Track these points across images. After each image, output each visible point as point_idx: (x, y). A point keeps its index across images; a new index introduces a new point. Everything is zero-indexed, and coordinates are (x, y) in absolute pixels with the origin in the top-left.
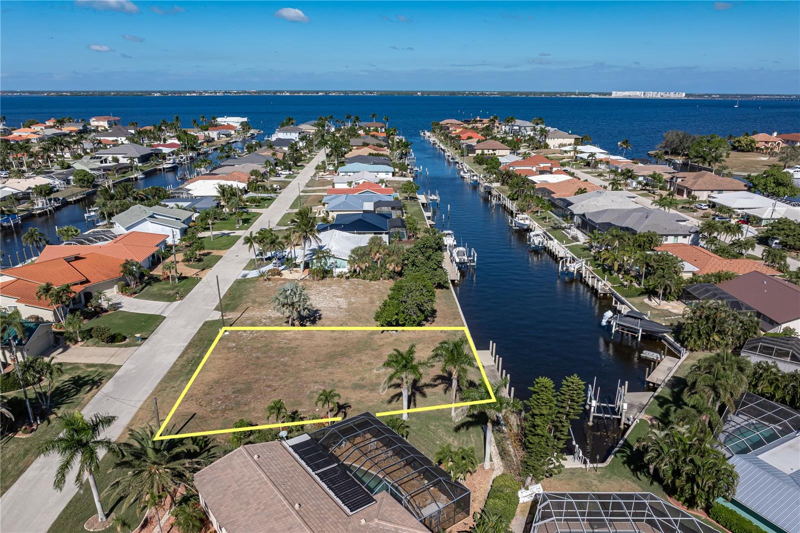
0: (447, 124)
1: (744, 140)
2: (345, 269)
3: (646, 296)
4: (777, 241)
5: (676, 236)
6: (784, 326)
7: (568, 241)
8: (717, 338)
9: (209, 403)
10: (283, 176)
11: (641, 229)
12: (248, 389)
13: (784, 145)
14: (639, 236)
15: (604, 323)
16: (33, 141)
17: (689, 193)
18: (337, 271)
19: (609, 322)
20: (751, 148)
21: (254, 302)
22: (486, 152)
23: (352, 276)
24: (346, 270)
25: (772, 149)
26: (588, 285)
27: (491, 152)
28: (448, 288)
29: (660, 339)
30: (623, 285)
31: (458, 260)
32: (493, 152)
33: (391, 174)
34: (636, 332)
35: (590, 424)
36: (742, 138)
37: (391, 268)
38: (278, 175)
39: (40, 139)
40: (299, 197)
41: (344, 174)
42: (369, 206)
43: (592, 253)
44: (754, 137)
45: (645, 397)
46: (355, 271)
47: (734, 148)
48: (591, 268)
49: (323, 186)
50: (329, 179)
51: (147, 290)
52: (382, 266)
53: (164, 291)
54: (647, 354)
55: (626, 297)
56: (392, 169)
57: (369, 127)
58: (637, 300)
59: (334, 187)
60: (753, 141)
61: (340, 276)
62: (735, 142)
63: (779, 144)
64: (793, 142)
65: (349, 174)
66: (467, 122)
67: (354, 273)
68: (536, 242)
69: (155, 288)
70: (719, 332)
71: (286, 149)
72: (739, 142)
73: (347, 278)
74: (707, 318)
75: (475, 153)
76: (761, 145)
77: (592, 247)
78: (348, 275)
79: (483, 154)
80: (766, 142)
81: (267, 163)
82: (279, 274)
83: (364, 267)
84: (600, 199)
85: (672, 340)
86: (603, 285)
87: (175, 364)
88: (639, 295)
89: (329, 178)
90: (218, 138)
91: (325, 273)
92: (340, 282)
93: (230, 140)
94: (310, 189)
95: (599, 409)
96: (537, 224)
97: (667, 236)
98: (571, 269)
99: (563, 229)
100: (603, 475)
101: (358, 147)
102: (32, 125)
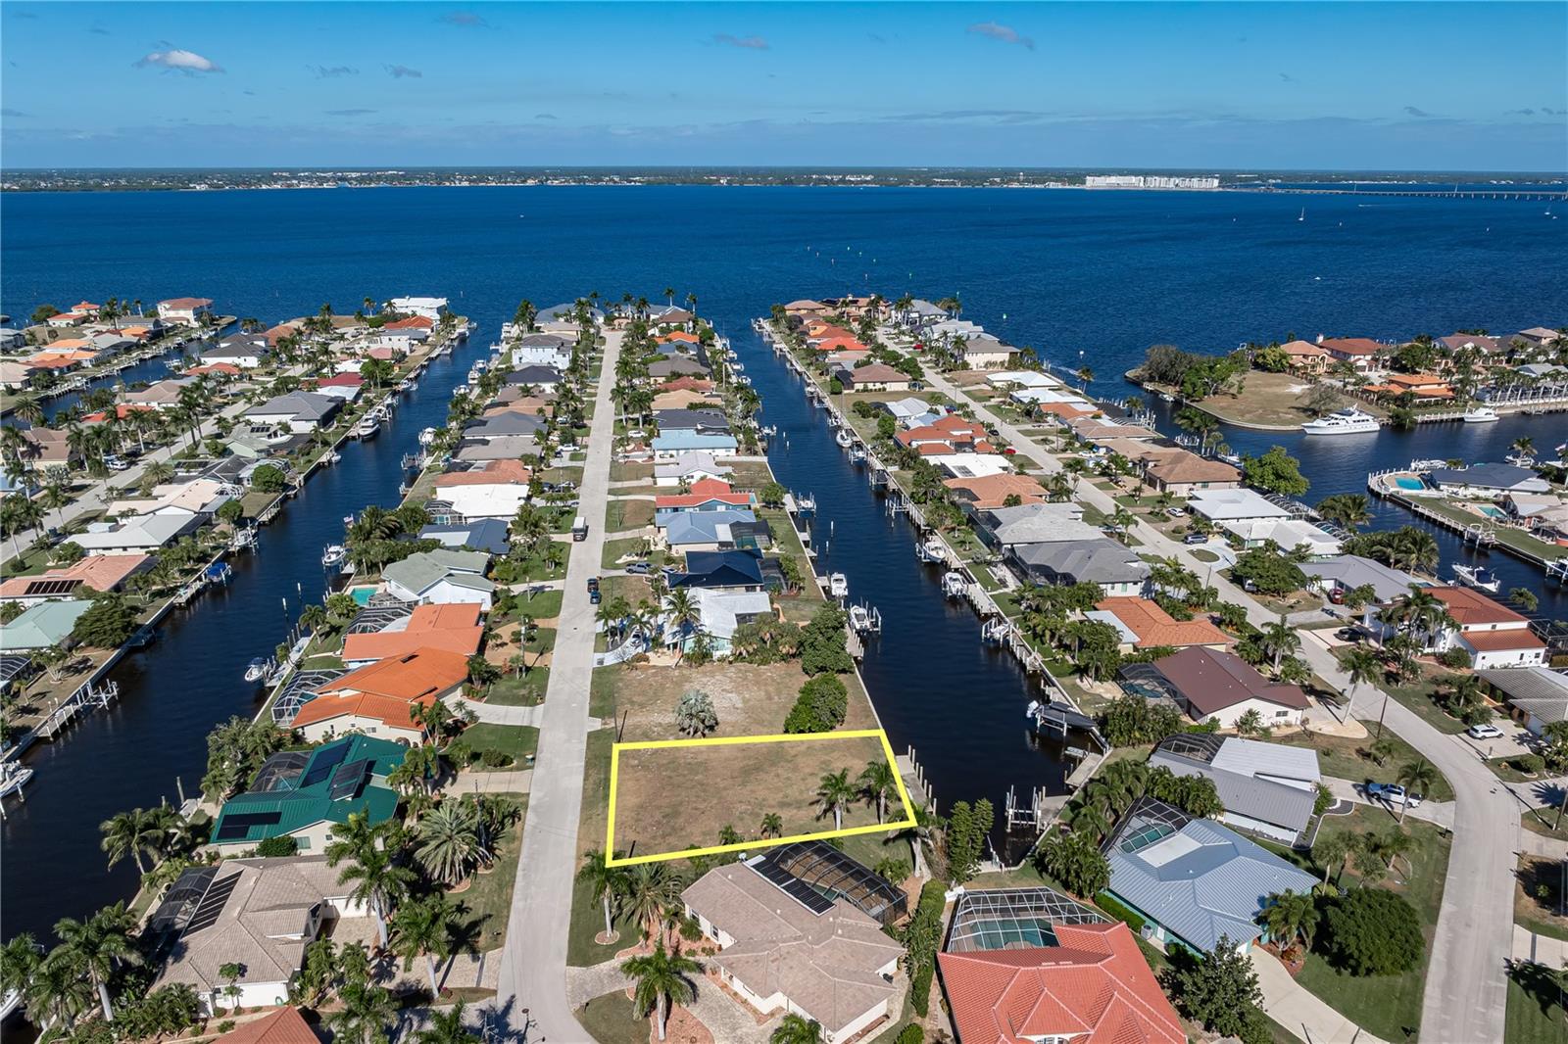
0: (798, 309)
1: (1271, 354)
2: (727, 650)
3: (1078, 675)
4: (1250, 581)
5: (1125, 583)
6: (1210, 716)
7: (995, 587)
8: (1137, 735)
9: (645, 829)
10: (566, 455)
11: (1081, 578)
12: (676, 814)
13: (1333, 361)
14: (1079, 589)
15: (1029, 715)
16: (85, 364)
17: (1163, 487)
18: (717, 654)
19: (1033, 714)
20: (1282, 367)
21: (632, 703)
22: (870, 386)
23: (736, 660)
24: (728, 653)
25: (1313, 367)
26: (1015, 657)
27: (878, 386)
28: (852, 673)
29: (1088, 731)
30: (1056, 661)
31: (858, 627)
32: (881, 387)
33: (734, 451)
34: (1062, 726)
35: (1009, 830)
36: (1267, 350)
37: (784, 651)
38: (558, 455)
39: (97, 359)
40: (610, 506)
41: (662, 452)
42: (724, 533)
43: (1022, 608)
44: (1285, 348)
45: (1060, 802)
46: (741, 654)
47: (1257, 366)
48: (1020, 632)
49: (638, 478)
50: (640, 461)
51: (494, 690)
52: (771, 646)
53: (515, 691)
54: (1073, 751)
55: (1057, 676)
56: (731, 441)
57: (668, 323)
58: (1067, 680)
59: (655, 483)
60: (1284, 356)
61: (722, 660)
62: (1258, 356)
63: (1323, 359)
64: (1345, 354)
65: (670, 452)
66: (832, 303)
67: (739, 657)
68: (954, 590)
69: (502, 686)
70: (1141, 729)
71: (548, 387)
72: (1264, 357)
73: (730, 663)
74: (1128, 714)
75: (853, 388)
76: (1297, 361)
77: (1023, 598)
78: (731, 659)
79: (865, 390)
80: (1305, 356)
81: (539, 433)
82: (647, 659)
83: (751, 650)
84: (1035, 519)
85: (1098, 733)
86: (1033, 660)
87: (584, 789)
88: (1070, 674)
89: (639, 457)
90: (412, 351)
91: (702, 657)
92: (723, 668)
93: (431, 351)
94: (619, 485)
95: (1017, 816)
96: (954, 554)
97: (1113, 583)
98: (997, 636)
99: (989, 563)
100: (1016, 877)
101: (664, 379)
102: (49, 317)
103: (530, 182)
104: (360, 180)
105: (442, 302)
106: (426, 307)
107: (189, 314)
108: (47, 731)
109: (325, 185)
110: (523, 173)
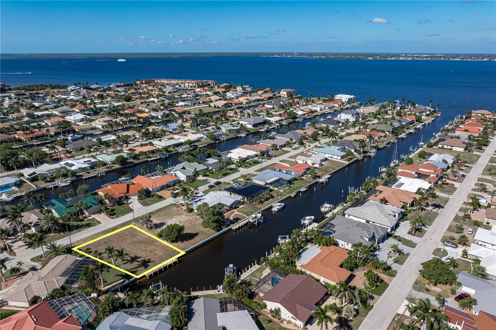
0: (478, 114)
6: (264, 301)
22: (445, 147)
23: (198, 215)
27: (449, 147)
32: (451, 148)
33: (339, 158)
38: (290, 146)
39: (247, 102)
41: (316, 153)
42: (271, 180)
50: (309, 154)
57: (411, 112)
59: (296, 161)
61: (196, 213)
65: (319, 153)
69: (148, 199)
75: (437, 146)
79: (443, 148)
81: (291, 139)
82: (183, 205)
89: (311, 153)
90: (321, 110)
94: (288, 159)
101: (370, 130)
102: (258, 91)
103: (485, 59)
104: (426, 57)
105: (352, 97)
106: (345, 98)
107: (285, 93)
108: (84, 178)
109: (408, 59)
110: (484, 56)
